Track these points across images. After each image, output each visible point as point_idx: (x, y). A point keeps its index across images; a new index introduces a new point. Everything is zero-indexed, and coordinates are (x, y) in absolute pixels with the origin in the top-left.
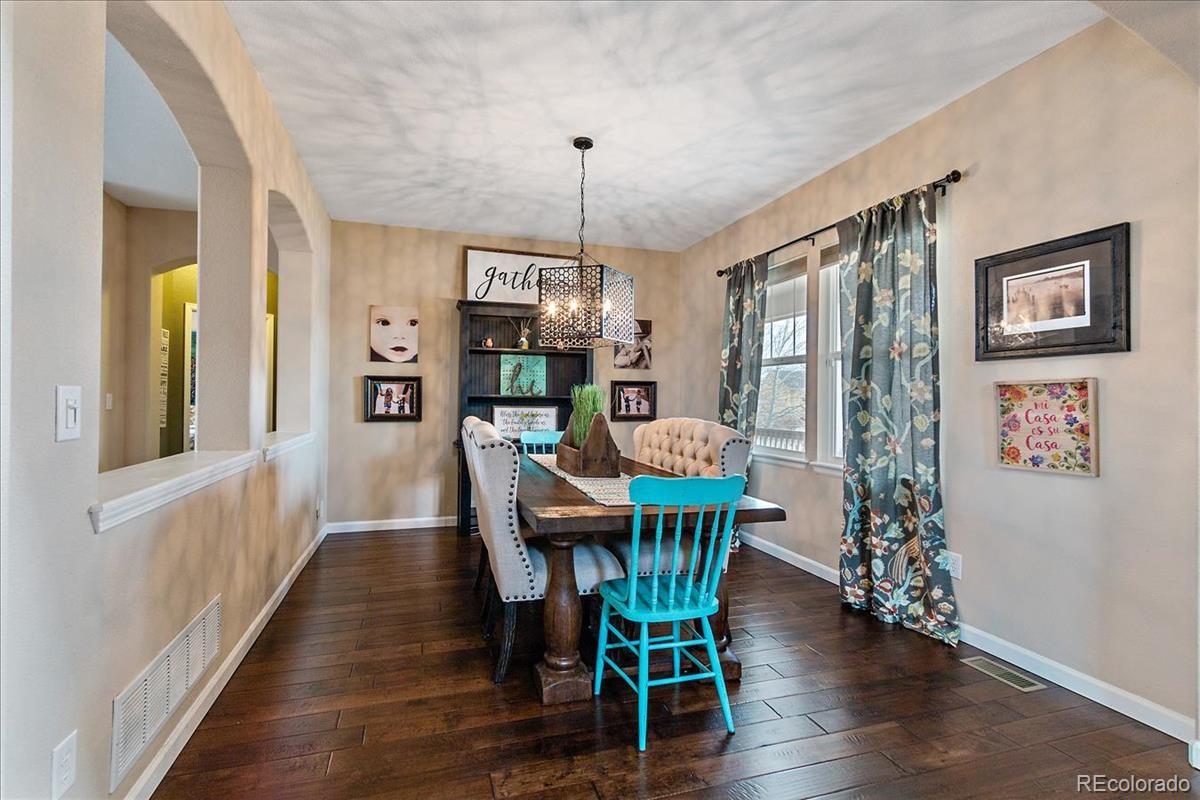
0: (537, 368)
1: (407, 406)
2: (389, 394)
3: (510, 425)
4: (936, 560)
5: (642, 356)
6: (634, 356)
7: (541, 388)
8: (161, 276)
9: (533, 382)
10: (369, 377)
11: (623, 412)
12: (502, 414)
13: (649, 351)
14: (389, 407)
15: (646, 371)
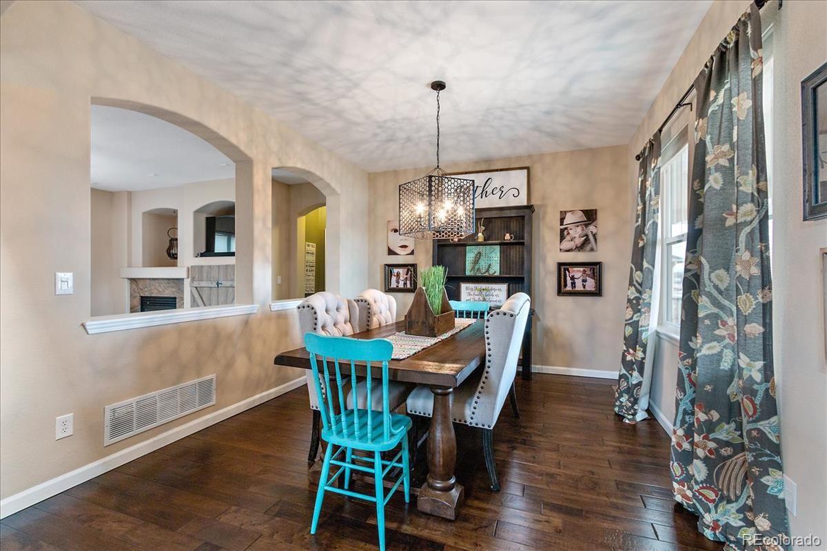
0: (493, 255)
1: (408, 282)
2: (398, 275)
3: (472, 297)
4: (764, 480)
5: (587, 241)
6: (579, 241)
7: (496, 270)
8: (305, 217)
9: (490, 265)
10: (386, 265)
11: (569, 288)
12: (467, 288)
13: (594, 236)
14: (398, 283)
15: (592, 253)
